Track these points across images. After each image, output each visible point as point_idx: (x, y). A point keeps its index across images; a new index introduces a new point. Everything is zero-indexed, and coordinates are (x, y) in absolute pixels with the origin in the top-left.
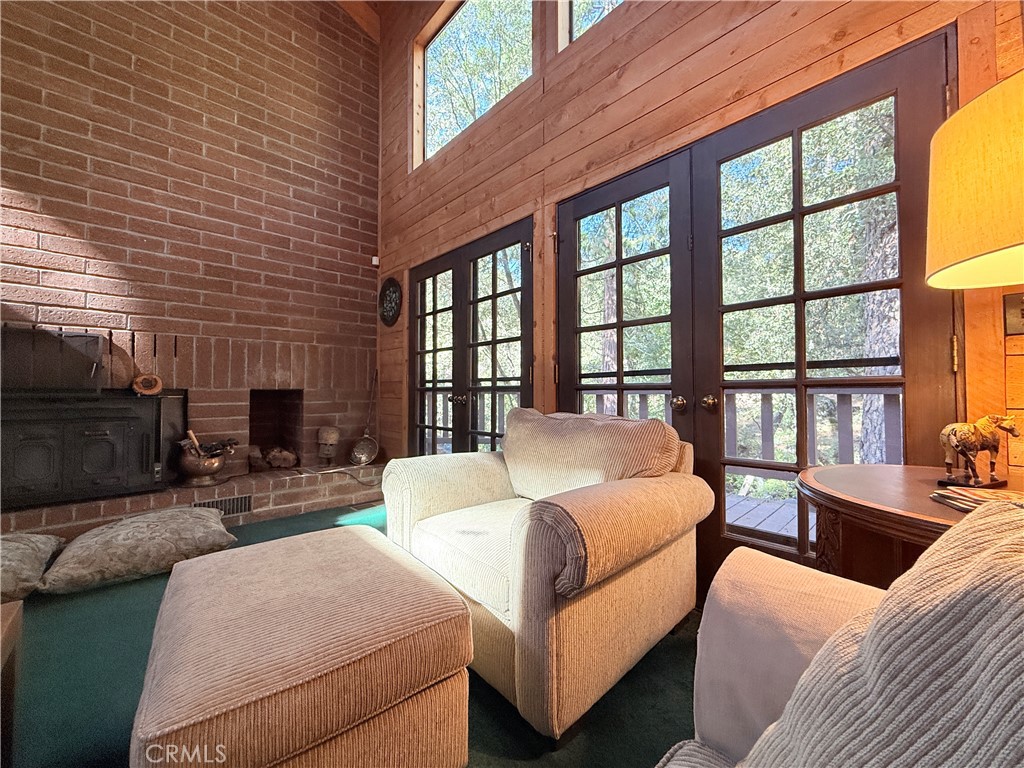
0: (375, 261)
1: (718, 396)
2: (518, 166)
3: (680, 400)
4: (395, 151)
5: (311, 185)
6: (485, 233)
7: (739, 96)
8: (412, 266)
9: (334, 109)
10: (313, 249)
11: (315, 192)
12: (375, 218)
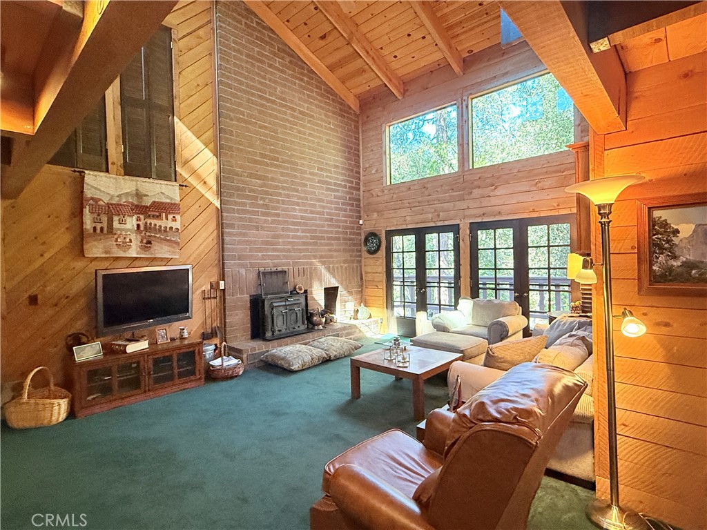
0: (361, 222)
1: (528, 293)
2: (452, 204)
3: (517, 294)
4: (373, 172)
5: (338, 191)
6: (434, 225)
7: (534, 211)
8: (388, 229)
9: (345, 152)
10: (340, 221)
11: (340, 194)
12: (359, 200)
